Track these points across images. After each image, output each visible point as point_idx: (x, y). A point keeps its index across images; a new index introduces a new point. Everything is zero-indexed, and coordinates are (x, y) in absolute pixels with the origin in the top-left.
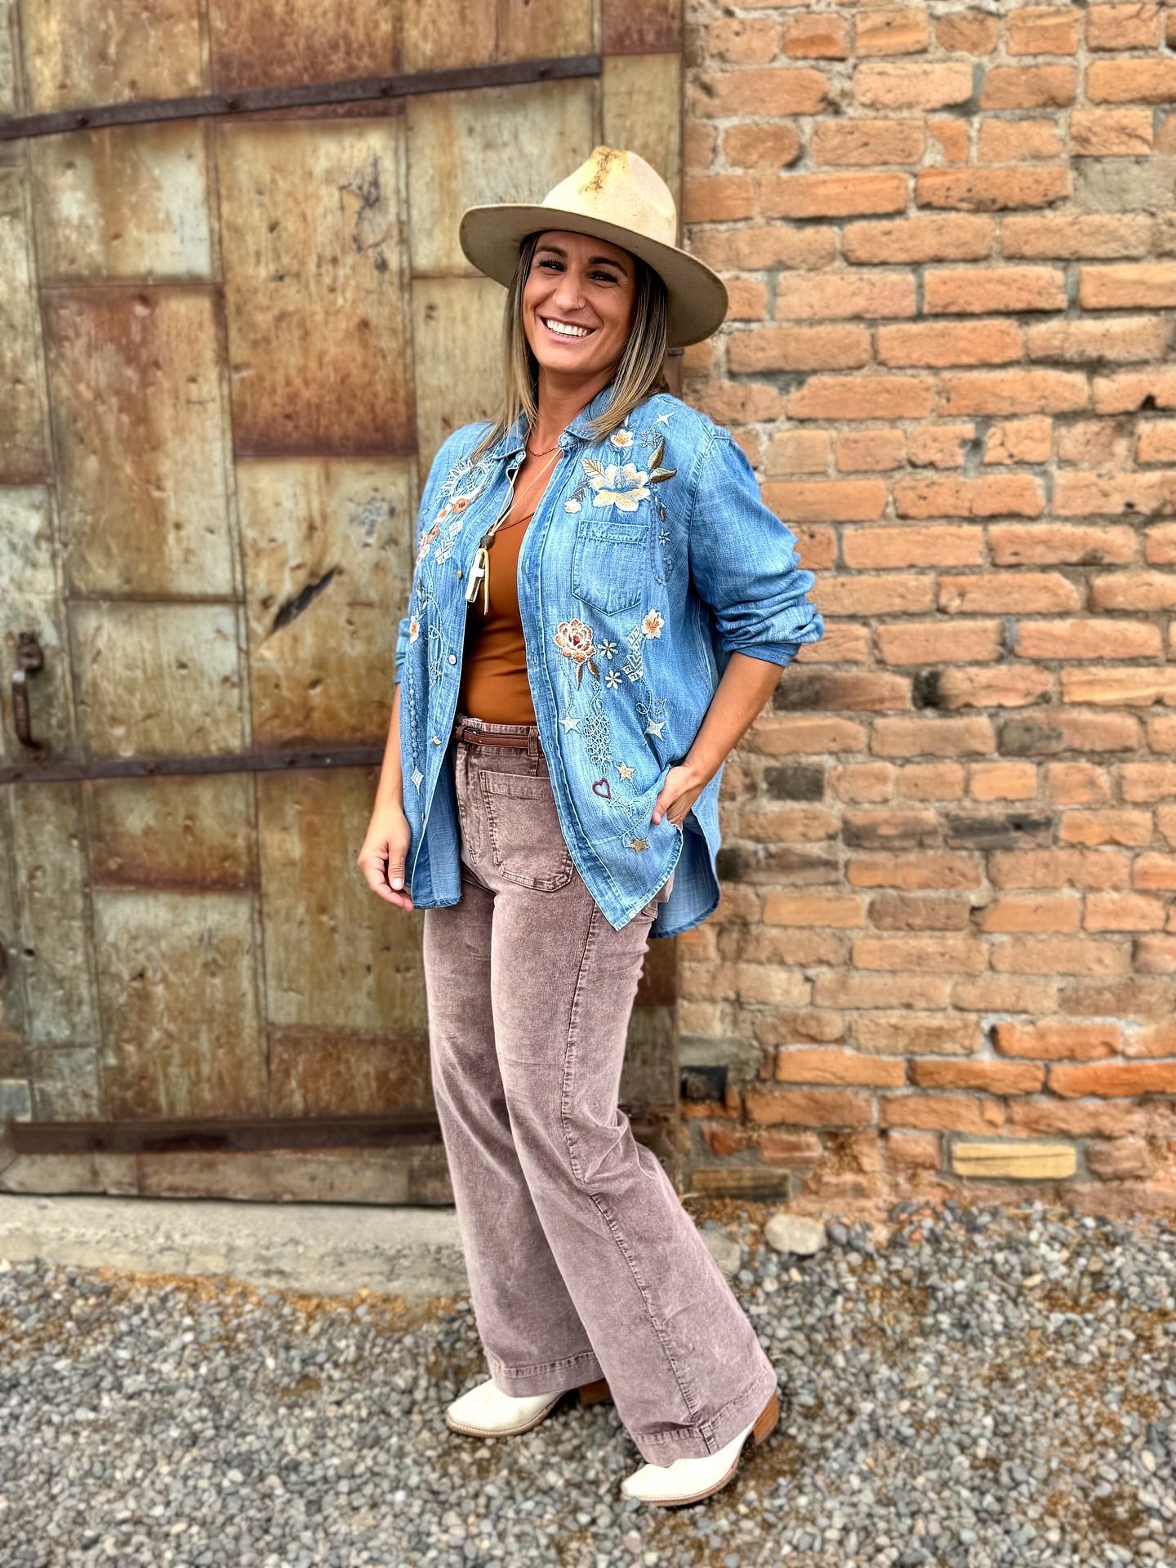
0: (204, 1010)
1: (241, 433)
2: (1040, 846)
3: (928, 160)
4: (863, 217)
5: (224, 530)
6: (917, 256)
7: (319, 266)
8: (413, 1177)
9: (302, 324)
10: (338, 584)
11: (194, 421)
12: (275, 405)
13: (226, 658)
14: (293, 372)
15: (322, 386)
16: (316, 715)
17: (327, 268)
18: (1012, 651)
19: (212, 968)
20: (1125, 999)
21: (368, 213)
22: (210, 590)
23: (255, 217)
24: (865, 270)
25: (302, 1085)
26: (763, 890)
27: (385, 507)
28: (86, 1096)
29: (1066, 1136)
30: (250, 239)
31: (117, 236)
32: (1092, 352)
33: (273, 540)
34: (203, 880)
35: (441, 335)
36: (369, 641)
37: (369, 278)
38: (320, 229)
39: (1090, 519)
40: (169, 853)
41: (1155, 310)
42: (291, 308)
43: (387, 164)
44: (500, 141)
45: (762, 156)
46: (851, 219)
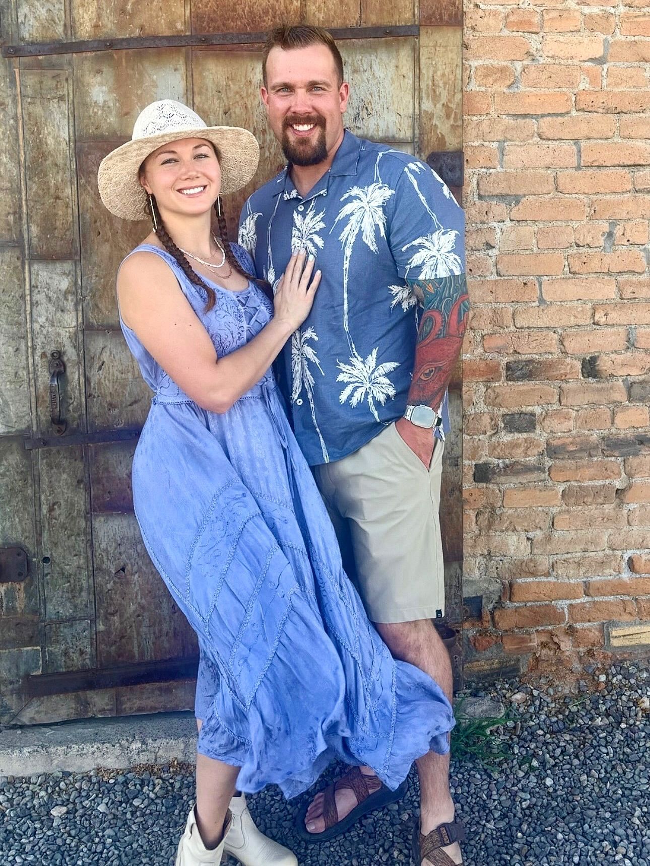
3: (581, 87)
4: (549, 115)
6: (576, 137)
17: (259, 135)
18: (633, 345)
23: (216, 105)
24: (549, 142)
26: (502, 488)
28: (82, 653)
31: (126, 114)
44: (362, 69)
45: (495, 81)
46: (543, 116)
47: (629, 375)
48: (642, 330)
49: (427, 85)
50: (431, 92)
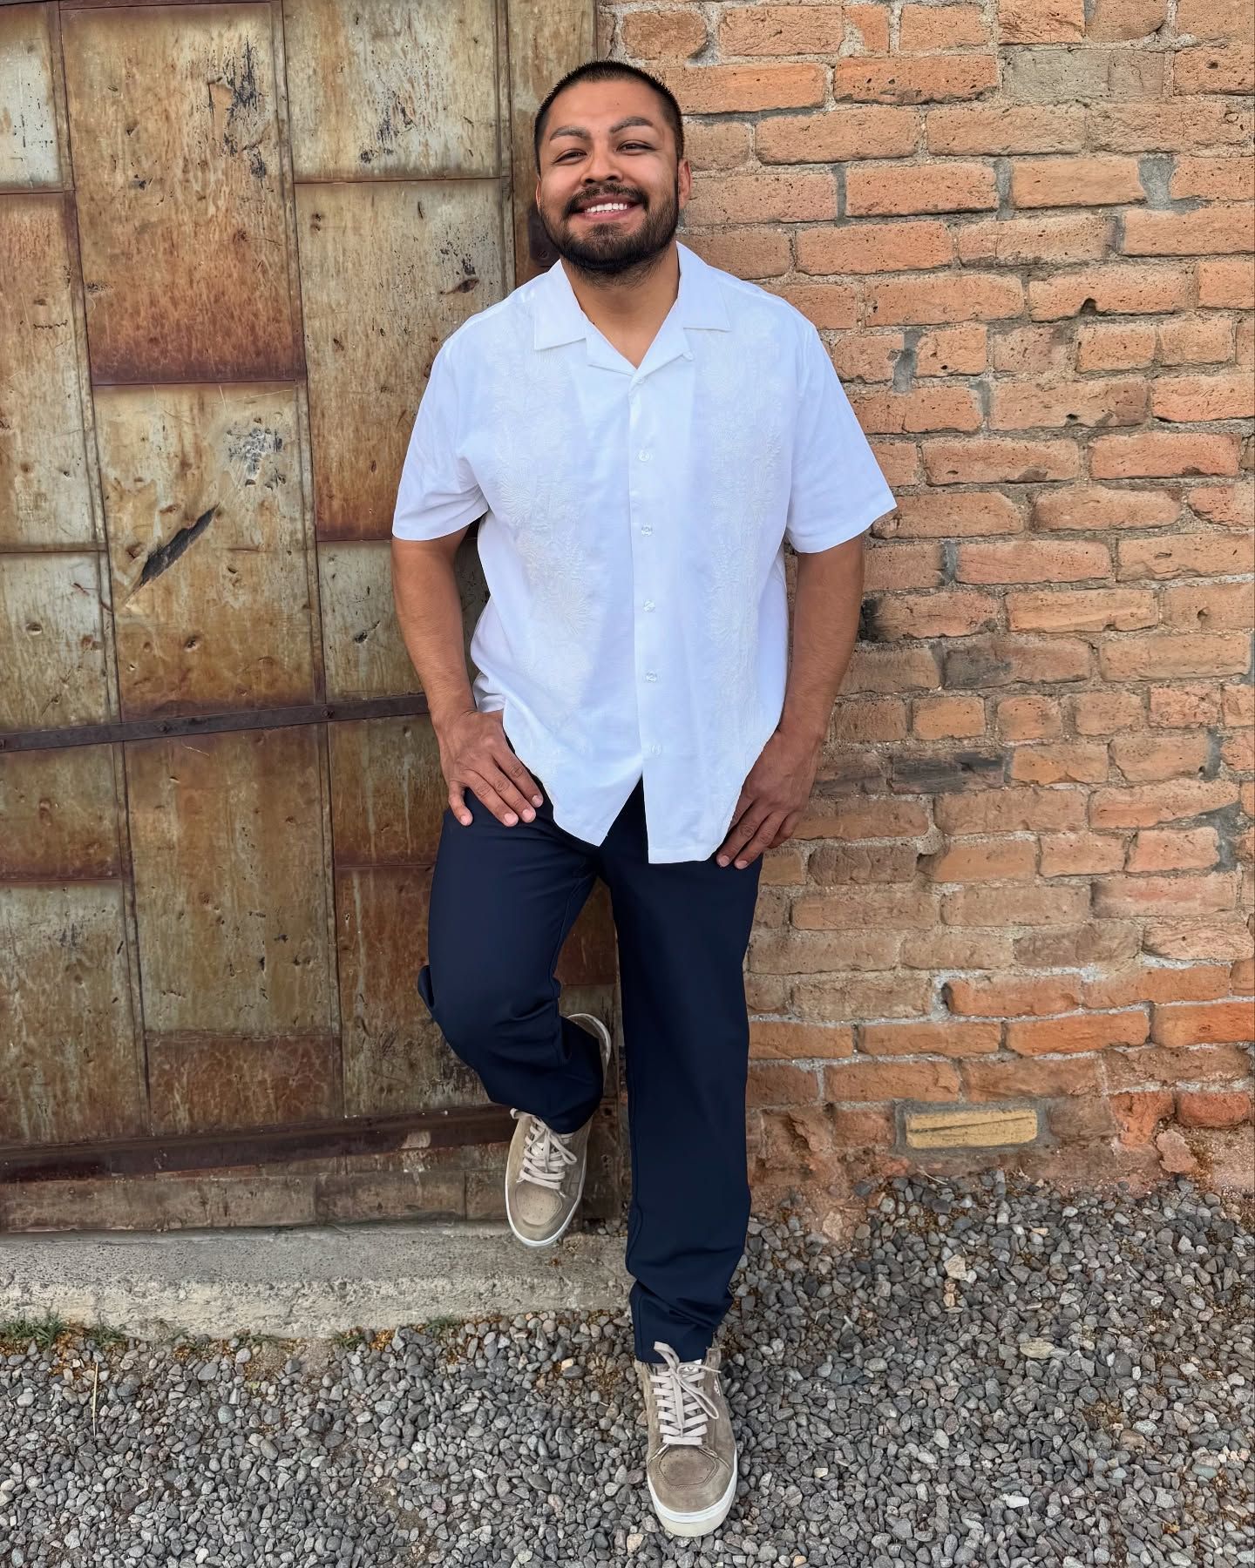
0: (68, 1018)
1: (98, 360)
2: (990, 786)
3: (846, 50)
4: (779, 112)
5: (81, 470)
6: (836, 155)
7: (185, 171)
8: (320, 1194)
9: (167, 237)
10: (217, 527)
11: (43, 346)
12: (138, 328)
13: (88, 614)
14: (158, 290)
15: (193, 305)
16: (194, 675)
17: (195, 175)
18: (953, 577)
19: (75, 972)
20: (1085, 945)
21: (241, 111)
22: (66, 540)
23: (110, 117)
25: (187, 1098)
27: (270, 439)
29: (1027, 1098)
30: (104, 142)
32: (1028, 254)
33: (140, 480)
34: (64, 870)
35: (330, 247)
36: (255, 590)
37: (245, 183)
38: (185, 130)
39: (1031, 433)
40: (23, 842)
41: (1093, 208)
42: (154, 219)
43: (262, 55)
44: (391, 30)
45: (665, 46)
46: (766, 114)
47: (943, 636)
48: (972, 548)
49: (525, 58)
50: (530, 71)
